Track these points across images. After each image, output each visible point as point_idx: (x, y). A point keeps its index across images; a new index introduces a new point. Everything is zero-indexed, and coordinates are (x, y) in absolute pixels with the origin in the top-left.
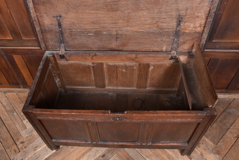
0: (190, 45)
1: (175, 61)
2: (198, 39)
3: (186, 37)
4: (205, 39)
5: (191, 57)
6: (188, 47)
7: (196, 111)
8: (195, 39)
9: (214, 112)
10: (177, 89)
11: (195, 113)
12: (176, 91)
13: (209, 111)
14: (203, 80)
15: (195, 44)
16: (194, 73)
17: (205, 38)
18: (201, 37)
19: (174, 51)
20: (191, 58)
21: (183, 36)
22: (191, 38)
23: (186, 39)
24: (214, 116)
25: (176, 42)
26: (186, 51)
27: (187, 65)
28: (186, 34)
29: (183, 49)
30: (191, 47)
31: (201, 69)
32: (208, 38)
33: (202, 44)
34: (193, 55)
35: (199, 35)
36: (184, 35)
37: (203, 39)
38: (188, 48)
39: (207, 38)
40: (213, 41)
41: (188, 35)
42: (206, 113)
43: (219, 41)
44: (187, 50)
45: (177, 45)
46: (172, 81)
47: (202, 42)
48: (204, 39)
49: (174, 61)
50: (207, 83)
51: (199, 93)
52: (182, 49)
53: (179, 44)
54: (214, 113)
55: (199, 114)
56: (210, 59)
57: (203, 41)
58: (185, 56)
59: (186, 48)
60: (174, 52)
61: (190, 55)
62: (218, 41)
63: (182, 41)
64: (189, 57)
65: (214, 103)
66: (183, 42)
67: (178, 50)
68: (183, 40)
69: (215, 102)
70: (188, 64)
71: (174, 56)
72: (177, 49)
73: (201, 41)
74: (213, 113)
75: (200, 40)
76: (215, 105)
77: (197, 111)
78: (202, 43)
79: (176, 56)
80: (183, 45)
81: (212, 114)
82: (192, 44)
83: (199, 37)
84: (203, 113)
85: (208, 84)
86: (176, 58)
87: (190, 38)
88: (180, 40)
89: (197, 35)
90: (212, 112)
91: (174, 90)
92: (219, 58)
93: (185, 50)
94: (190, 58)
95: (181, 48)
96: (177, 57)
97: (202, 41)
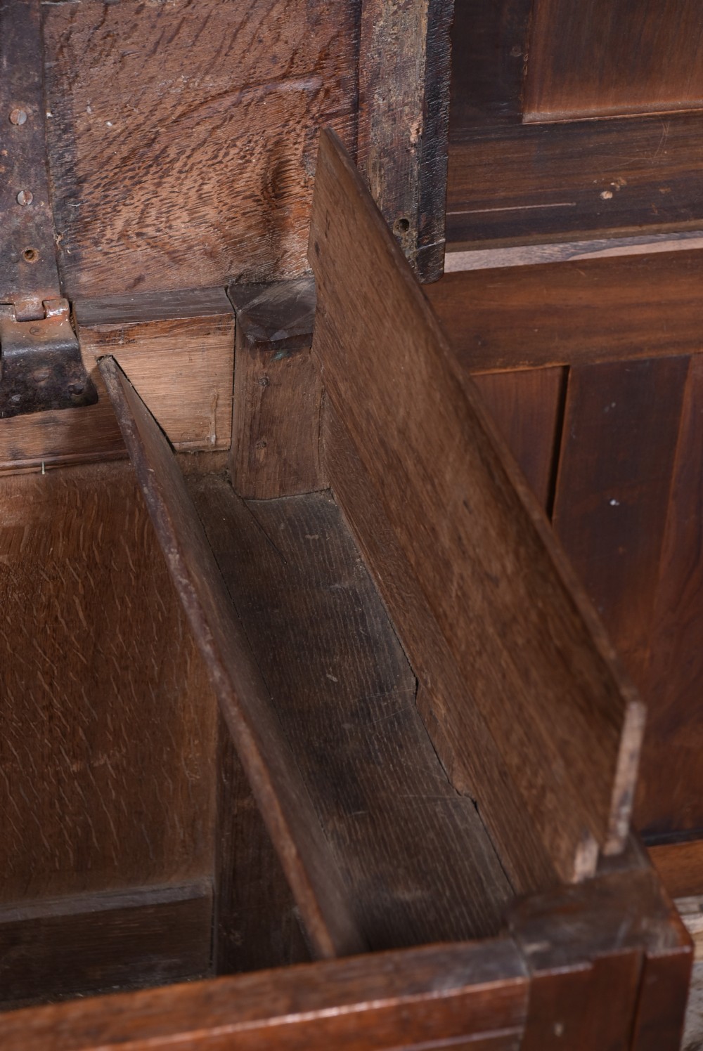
0: (228, 183)
1: (76, 430)
2: (313, 84)
3: (152, 69)
4: (416, 78)
5: (280, 335)
6: (211, 213)
7: (397, 956)
8: (286, 86)
9: (645, 923)
10: (206, 882)
11: (379, 981)
12: (196, 902)
13: (569, 928)
14: (447, 564)
15: (294, 153)
16: (362, 557)
17: (410, 62)
18: (356, 50)
19: (34, 284)
20: (279, 345)
21: (109, 67)
22: (224, 82)
23: (165, 93)
24: (650, 980)
25: (40, 155)
26: (199, 274)
27: (254, 467)
28: (144, 25)
29: (153, 243)
30: (250, 204)
31: (403, 432)
32: (446, 59)
33: (385, 152)
34: (297, 307)
35: (316, 22)
36: (125, 45)
37: (376, 76)
38: (214, 237)
39: (433, 56)
40: (533, 116)
41: (168, 39)
42: (540, 960)
43: (611, 107)
44: (211, 255)
45: (58, 193)
46: (102, 760)
47: (386, 126)
48: (400, 71)
49: (57, 438)
50: (495, 568)
51: (449, 784)
52: (141, 252)
53: (81, 181)
54: (644, 939)
55: (449, 990)
56: (566, 369)
57: (392, 113)
58: (195, 342)
59: (181, 225)
60: (32, 302)
61: (257, 316)
62: (592, 110)
63: (109, 140)
64: (251, 338)
65: (609, 786)
66: (125, 150)
67: (85, 278)
68: (125, 113)
69: (613, 770)
70: (261, 454)
71: (42, 360)
72: (75, 259)
73: (356, 105)
74: (632, 938)
75: (345, 104)
76: (626, 810)
77: (411, 953)
78: (379, 133)
79: (75, 356)
80: (139, 196)
81: (615, 952)
82: (256, 167)
83: (325, 55)
84: (492, 966)
85: (503, 584)
86: (79, 383)
87: (213, 84)
88: (81, 126)
89: (293, 31)
90: (623, 929)
91: (163, 898)
92: (673, 353)
93: (176, 259)
94: (263, 345)
95: (123, 235)
96: (89, 366)
97: (379, 102)
